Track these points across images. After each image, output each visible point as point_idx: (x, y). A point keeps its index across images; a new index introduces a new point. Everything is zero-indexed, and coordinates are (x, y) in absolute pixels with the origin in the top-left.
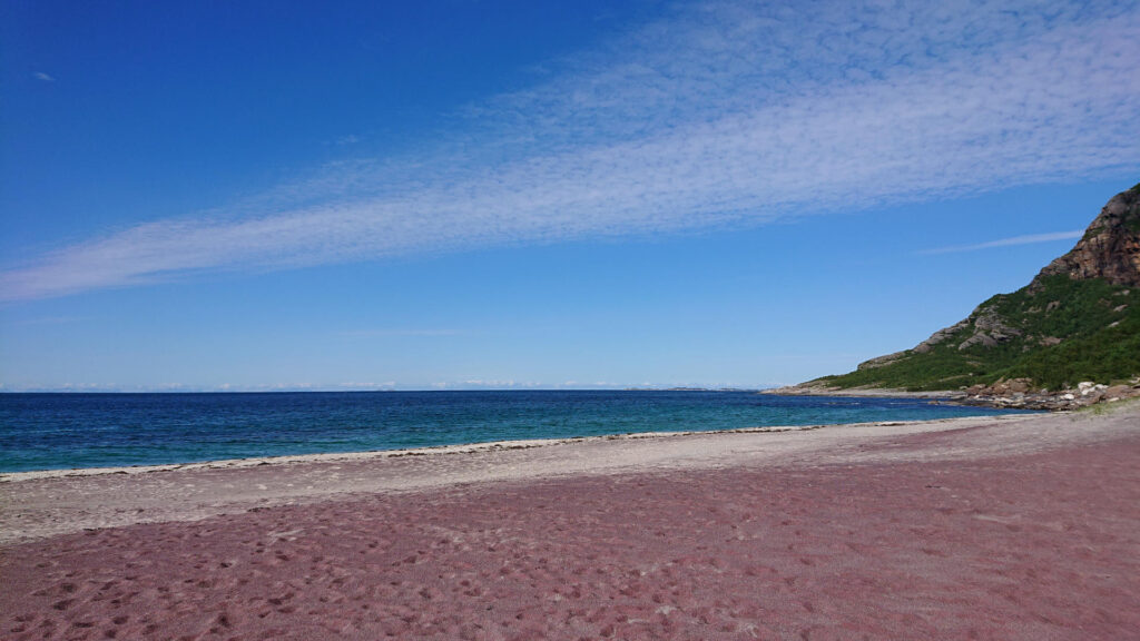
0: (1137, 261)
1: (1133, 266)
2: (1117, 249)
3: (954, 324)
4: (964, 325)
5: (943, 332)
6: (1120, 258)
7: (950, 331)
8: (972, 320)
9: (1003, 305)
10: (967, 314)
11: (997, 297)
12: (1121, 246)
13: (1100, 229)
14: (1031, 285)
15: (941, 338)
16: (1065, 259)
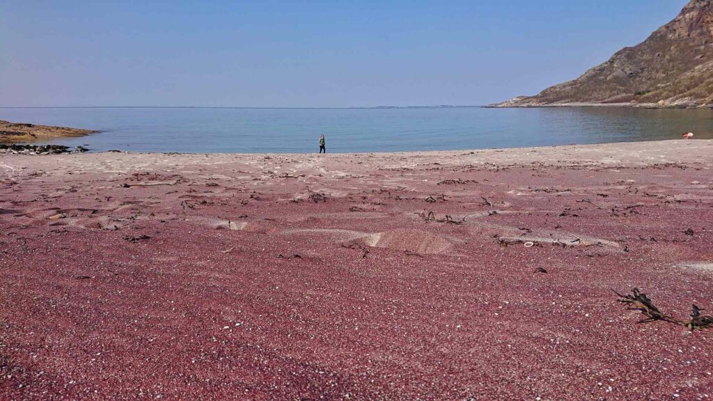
0: (712, 28)
1: (710, 32)
2: (701, 21)
3: (599, 64)
4: (606, 65)
5: (594, 70)
6: (702, 26)
7: (598, 69)
8: (612, 62)
9: (629, 54)
10: (608, 58)
11: (625, 49)
12: (704, 19)
13: (692, 9)
14: (645, 42)
15: (594, 73)
16: (667, 27)
